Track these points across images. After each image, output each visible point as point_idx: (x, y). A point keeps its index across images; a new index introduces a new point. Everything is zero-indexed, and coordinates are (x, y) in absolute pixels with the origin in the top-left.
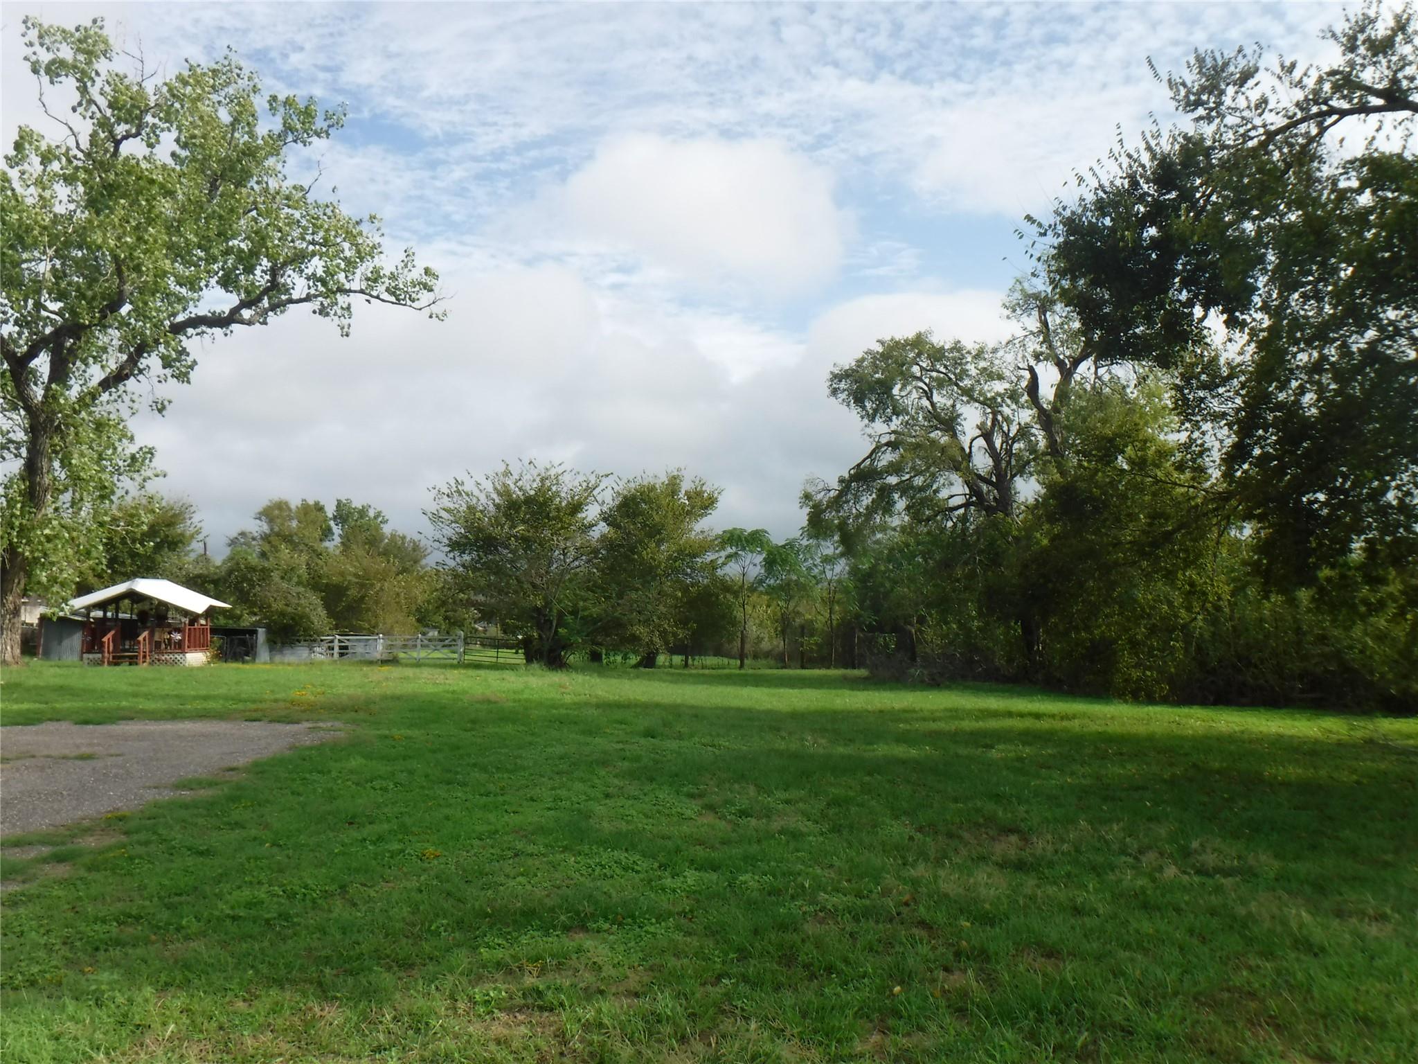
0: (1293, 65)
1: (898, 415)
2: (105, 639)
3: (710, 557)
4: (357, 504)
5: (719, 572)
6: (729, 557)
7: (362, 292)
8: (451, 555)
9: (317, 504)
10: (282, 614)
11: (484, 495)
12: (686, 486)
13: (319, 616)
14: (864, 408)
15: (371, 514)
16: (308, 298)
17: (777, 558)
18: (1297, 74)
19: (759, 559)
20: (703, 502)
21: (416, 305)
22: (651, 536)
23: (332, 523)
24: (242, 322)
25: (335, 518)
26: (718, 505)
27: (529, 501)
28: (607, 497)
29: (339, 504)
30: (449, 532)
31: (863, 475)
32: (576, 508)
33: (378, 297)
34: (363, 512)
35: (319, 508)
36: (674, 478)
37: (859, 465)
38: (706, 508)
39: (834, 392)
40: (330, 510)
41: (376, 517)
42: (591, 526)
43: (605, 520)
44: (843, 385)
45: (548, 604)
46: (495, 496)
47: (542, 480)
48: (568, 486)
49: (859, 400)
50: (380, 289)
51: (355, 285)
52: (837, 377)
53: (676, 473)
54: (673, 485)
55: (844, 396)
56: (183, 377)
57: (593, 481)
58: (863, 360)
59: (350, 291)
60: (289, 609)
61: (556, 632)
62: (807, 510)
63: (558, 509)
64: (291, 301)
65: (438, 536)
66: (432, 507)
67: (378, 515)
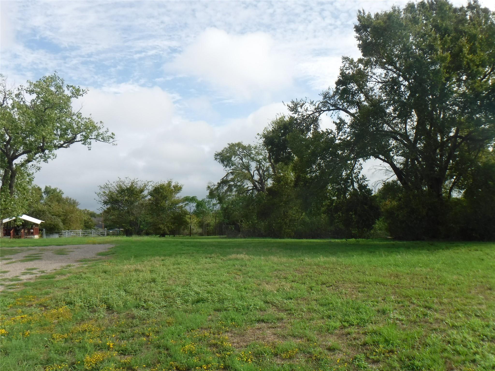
0: (313, 101)
1: (233, 166)
2: (11, 232)
3: (181, 204)
4: (53, 187)
5: (183, 209)
6: (186, 205)
7: (95, 139)
8: (104, 206)
9: (39, 187)
10: (50, 224)
11: (114, 188)
12: (173, 184)
13: (61, 225)
14: (224, 163)
15: (58, 191)
16: (81, 141)
17: (200, 204)
18: (314, 103)
19: (195, 205)
20: (178, 189)
21: (109, 142)
22: (164, 199)
23: (43, 194)
24: (64, 147)
25: (44, 192)
26: (182, 189)
27: (128, 189)
28: (150, 188)
29: (46, 188)
30: (103, 198)
31: (224, 182)
32: (142, 191)
33: (99, 140)
34: (55, 190)
35: (40, 189)
36: (170, 182)
37: (223, 178)
38: (179, 190)
39: (216, 159)
40: (43, 190)
41: (60, 192)
42: (146, 196)
43: (150, 194)
44: (218, 157)
45: (137, 219)
46: (116, 188)
47: (132, 183)
48: (139, 185)
49: (222, 161)
50: (100, 138)
51: (93, 137)
52: (216, 155)
53: (170, 181)
54: (169, 184)
55: (219, 160)
56: (45, 161)
57: (146, 183)
58: (224, 150)
59: (92, 139)
60: (52, 223)
61: (140, 227)
62: (209, 191)
63: (136, 192)
64: (76, 141)
65: (100, 200)
66: (98, 191)
67: (60, 191)
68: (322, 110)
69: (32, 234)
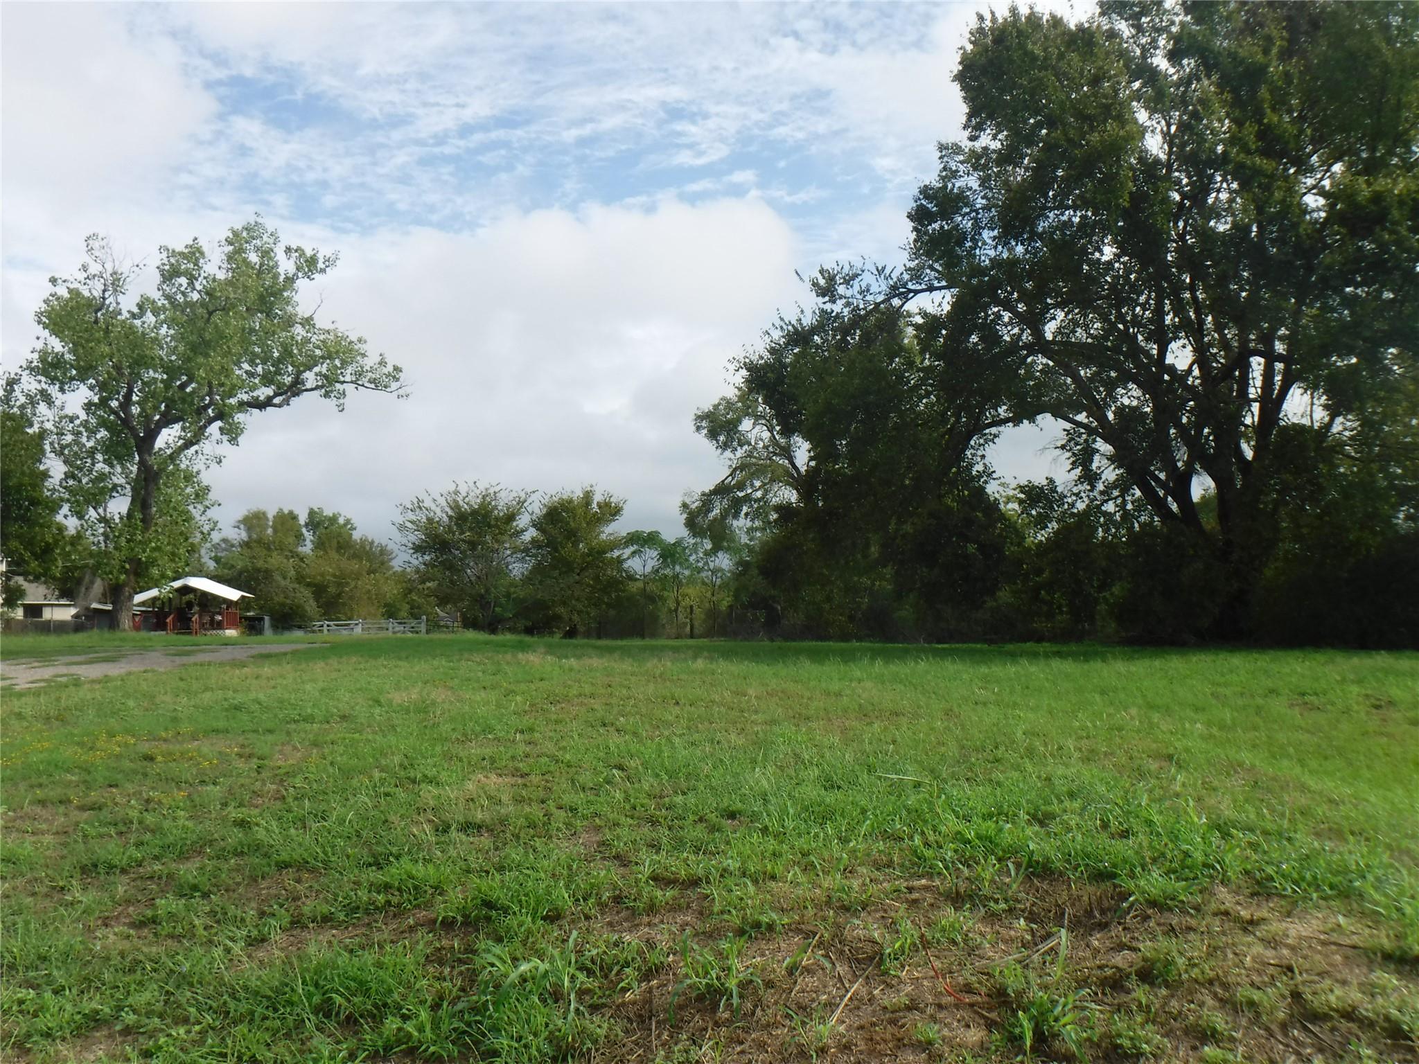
1: (741, 446)
2: (168, 620)
3: (616, 553)
4: (328, 512)
5: (625, 565)
6: (634, 553)
7: (352, 382)
8: (415, 556)
9: (291, 513)
10: (283, 605)
11: (440, 509)
12: (598, 498)
13: (311, 606)
14: (717, 441)
15: (341, 521)
16: (317, 388)
17: (670, 553)
19: (654, 553)
20: (611, 511)
21: (388, 390)
22: (568, 538)
23: (304, 530)
24: (275, 405)
25: (307, 525)
26: (624, 512)
27: (474, 513)
28: (536, 507)
29: (312, 513)
30: (412, 538)
31: (721, 490)
32: (511, 517)
33: (363, 385)
34: (333, 519)
35: (293, 517)
36: (588, 492)
37: (723, 481)
38: (615, 515)
39: (698, 429)
40: (303, 519)
41: (345, 525)
42: (523, 531)
43: (534, 526)
44: (704, 424)
45: (487, 591)
46: (448, 509)
47: (484, 497)
48: (504, 500)
49: (713, 435)
50: (364, 381)
51: (348, 378)
52: (700, 418)
53: (589, 489)
54: (588, 496)
55: (705, 431)
56: (233, 440)
57: (523, 496)
58: (719, 404)
59: (344, 382)
60: (288, 601)
61: (494, 611)
62: (685, 516)
63: (497, 519)
64: (307, 390)
65: (404, 541)
66: (400, 520)
67: (348, 522)
68: (910, 291)
69: (219, 626)
